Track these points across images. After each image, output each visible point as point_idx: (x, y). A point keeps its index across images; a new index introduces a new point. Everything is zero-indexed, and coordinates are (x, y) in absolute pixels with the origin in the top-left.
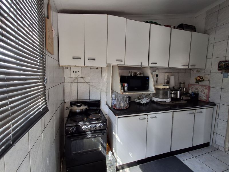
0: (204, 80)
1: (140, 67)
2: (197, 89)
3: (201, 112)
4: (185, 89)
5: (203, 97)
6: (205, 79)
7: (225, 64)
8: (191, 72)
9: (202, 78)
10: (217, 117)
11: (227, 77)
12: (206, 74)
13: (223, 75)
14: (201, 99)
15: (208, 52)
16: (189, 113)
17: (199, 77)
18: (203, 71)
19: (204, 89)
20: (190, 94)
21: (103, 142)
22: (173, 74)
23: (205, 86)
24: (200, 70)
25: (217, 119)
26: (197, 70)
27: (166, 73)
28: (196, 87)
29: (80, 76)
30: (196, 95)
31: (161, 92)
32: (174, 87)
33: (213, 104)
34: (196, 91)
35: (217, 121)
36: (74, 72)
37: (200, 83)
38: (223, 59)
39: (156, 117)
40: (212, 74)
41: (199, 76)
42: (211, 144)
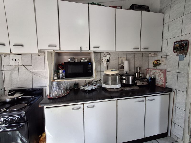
0: (160, 64)
1: (80, 51)
2: (154, 73)
3: (153, 100)
4: (142, 74)
5: (160, 82)
6: (162, 63)
7: (180, 45)
8: (150, 56)
9: (159, 62)
10: (174, 105)
11: (183, 60)
12: (162, 57)
13: (178, 57)
14: (158, 84)
15: (164, 33)
16: (138, 101)
17: (156, 61)
18: (160, 54)
19: (161, 73)
20: (146, 79)
21: (22, 136)
22: (128, 58)
23: (161, 70)
24: (157, 53)
25: (174, 107)
26: (154, 53)
27: (119, 58)
28: (154, 71)
29: (20, 64)
30: (153, 80)
31: (110, 78)
32: (127, 73)
33: (170, 90)
34: (153, 75)
35: (174, 109)
36: (13, 60)
37: (158, 67)
38: (179, 39)
39: (94, 106)
40: (168, 57)
41: (156, 59)
42: (169, 135)
